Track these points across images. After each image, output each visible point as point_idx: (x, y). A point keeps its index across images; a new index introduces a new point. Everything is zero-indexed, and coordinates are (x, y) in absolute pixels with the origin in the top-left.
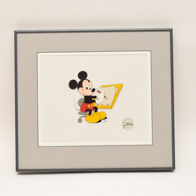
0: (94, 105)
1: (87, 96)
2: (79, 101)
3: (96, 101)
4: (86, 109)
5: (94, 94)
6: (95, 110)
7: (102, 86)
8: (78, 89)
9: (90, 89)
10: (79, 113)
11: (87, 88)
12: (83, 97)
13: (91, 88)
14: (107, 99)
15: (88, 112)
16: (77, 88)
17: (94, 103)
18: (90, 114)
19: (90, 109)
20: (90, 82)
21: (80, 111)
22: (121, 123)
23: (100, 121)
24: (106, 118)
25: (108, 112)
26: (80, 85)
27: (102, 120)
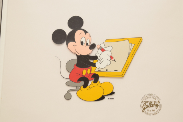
0: (94, 70)
1: (81, 56)
3: (97, 65)
5: (94, 53)
6: (94, 80)
7: (107, 41)
9: (87, 44)
10: (67, 84)
11: (82, 43)
12: (76, 57)
13: (88, 42)
14: (115, 61)
15: (82, 83)
16: (65, 43)
18: (85, 86)
19: (86, 77)
20: (87, 33)
21: (68, 80)
22: (139, 103)
23: (103, 98)
24: (113, 93)
25: (117, 84)
26: (71, 38)
27: (106, 97)
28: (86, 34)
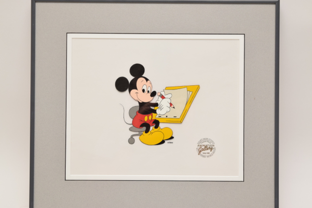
0: (155, 117)
2: (131, 110)
3: (157, 111)
4: (142, 123)
5: (154, 100)
7: (167, 88)
8: (130, 92)
9: (148, 92)
10: (131, 129)
11: (143, 91)
13: (149, 90)
14: (174, 108)
15: (144, 128)
16: (128, 90)
17: (153, 114)
18: (147, 131)
19: (147, 122)
21: (132, 126)
22: (195, 147)
23: (163, 142)
24: (172, 138)
25: (176, 129)
26: (133, 86)
27: (166, 141)
28: (147, 81)
